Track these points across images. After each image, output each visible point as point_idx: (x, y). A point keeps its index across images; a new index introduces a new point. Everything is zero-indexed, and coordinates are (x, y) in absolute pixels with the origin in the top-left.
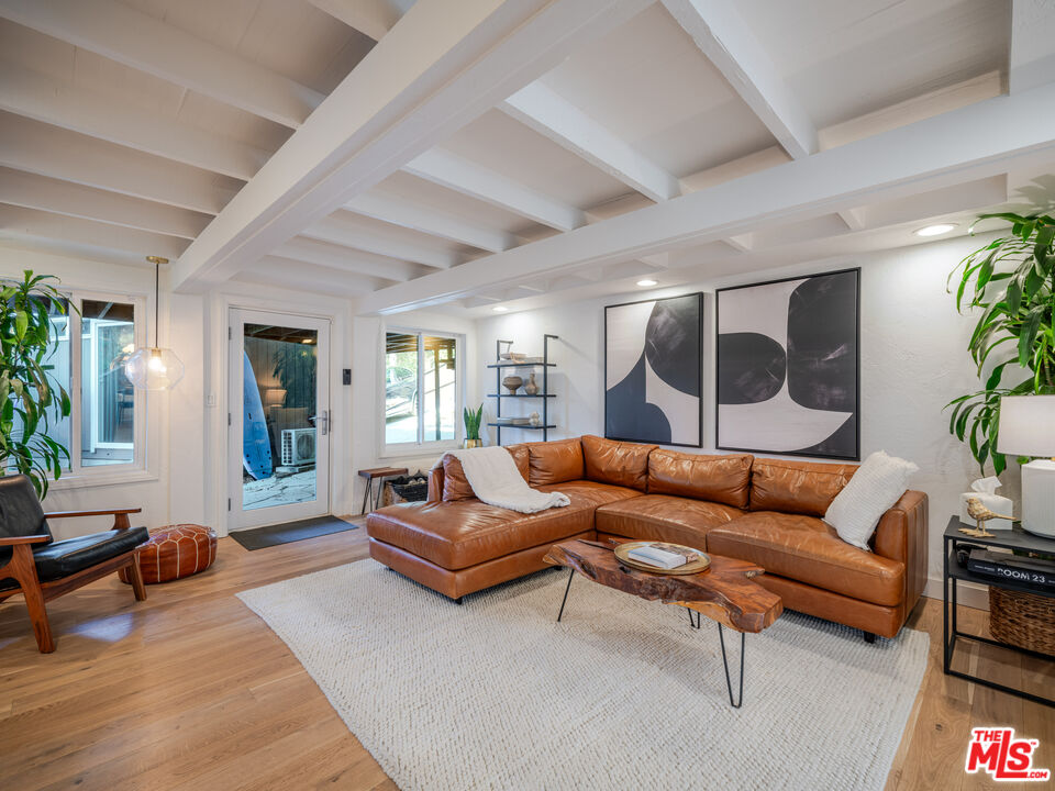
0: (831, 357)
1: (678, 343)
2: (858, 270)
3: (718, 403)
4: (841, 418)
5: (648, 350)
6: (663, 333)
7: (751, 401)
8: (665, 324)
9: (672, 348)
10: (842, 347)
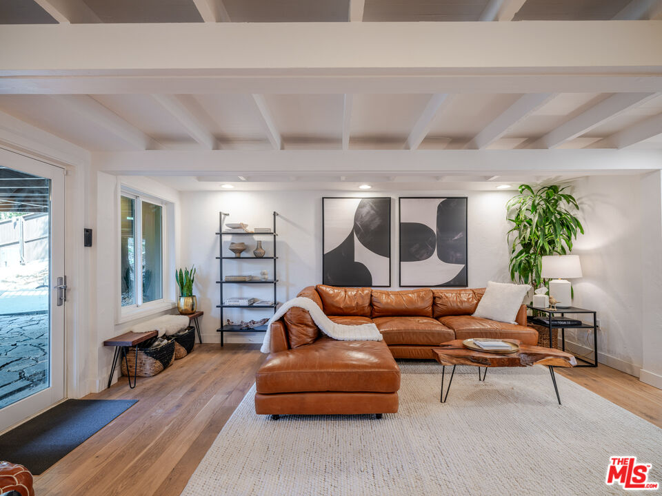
0: (456, 238)
1: (376, 226)
2: (467, 198)
3: (400, 261)
4: (458, 268)
5: (356, 228)
6: (366, 219)
7: (419, 260)
8: (368, 213)
9: (372, 228)
10: (461, 234)
